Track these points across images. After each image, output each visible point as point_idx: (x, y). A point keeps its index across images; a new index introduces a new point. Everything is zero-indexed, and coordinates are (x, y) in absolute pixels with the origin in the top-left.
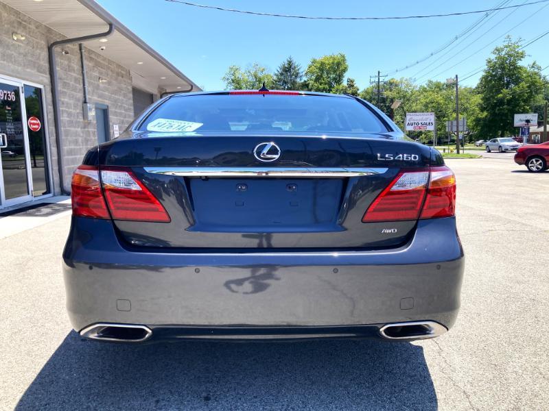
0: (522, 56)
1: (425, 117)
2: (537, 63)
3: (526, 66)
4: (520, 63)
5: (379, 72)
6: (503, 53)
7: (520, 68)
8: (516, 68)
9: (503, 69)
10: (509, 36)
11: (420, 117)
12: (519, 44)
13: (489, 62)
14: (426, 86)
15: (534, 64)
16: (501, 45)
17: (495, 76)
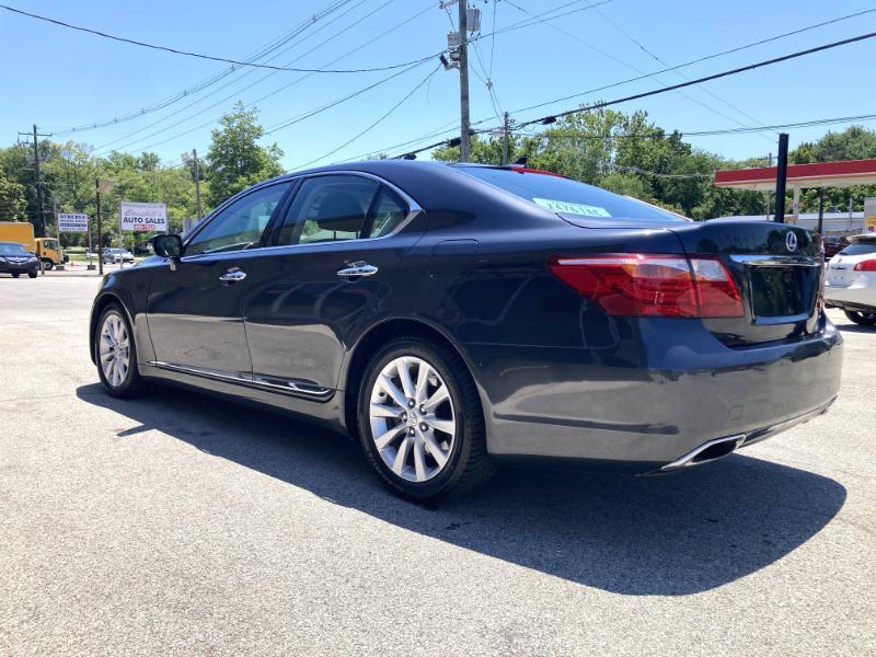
0: (258, 133)
1: (151, 210)
2: (279, 146)
3: (265, 147)
4: (257, 143)
5: (35, 128)
6: (235, 125)
7: (258, 149)
8: (252, 148)
9: (236, 148)
10: (240, 102)
11: (144, 210)
12: (255, 116)
13: (217, 135)
14: (109, 160)
15: (275, 146)
16: (231, 113)
17: (225, 156)
